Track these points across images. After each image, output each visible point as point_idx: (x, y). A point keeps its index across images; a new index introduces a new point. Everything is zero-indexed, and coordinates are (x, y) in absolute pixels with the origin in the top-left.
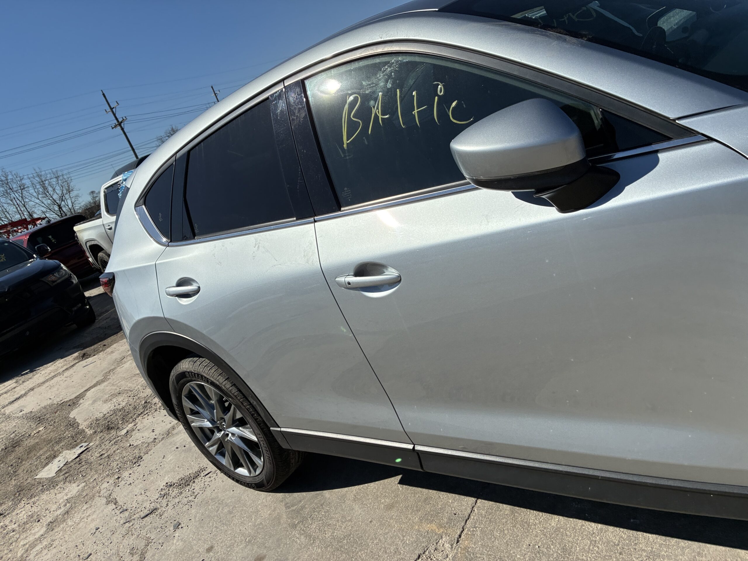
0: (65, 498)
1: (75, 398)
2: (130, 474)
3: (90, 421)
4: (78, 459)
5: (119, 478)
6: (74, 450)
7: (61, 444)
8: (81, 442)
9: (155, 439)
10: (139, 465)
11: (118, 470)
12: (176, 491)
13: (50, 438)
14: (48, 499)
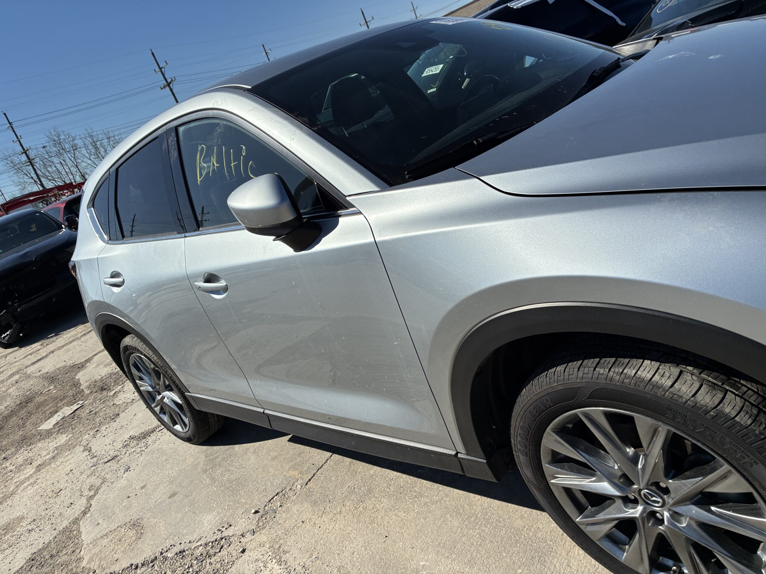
0: (55, 446)
1: (85, 361)
2: (107, 428)
3: (90, 382)
4: (73, 415)
5: (97, 431)
6: (72, 407)
7: (64, 402)
8: (79, 400)
9: (133, 399)
10: (115, 421)
11: (99, 425)
12: (135, 442)
13: (56, 396)
14: (42, 446)
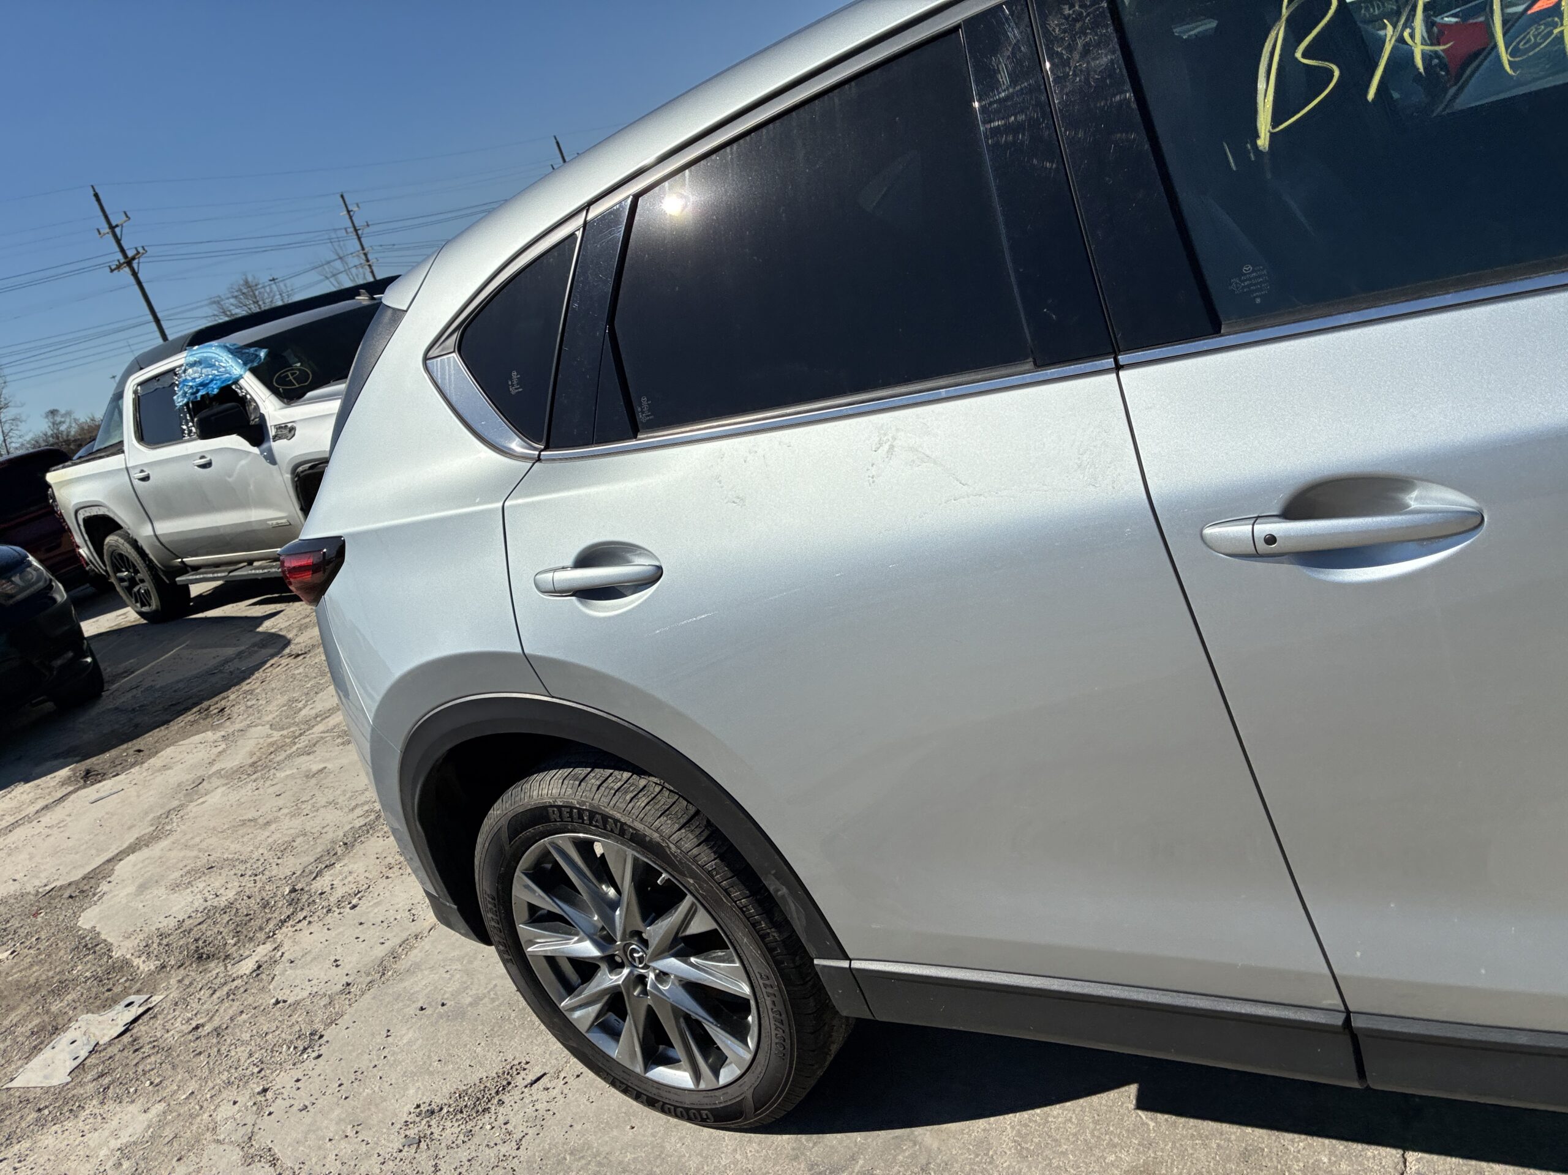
0: (115, 1144)
1: (83, 879)
2: (298, 1080)
3: (141, 937)
4: (126, 1038)
5: (265, 1090)
6: (111, 1014)
7: (69, 997)
8: (126, 992)
9: (348, 984)
10: (319, 1056)
11: (256, 1070)
12: (451, 1130)
13: (32, 980)
14: (63, 1146)
